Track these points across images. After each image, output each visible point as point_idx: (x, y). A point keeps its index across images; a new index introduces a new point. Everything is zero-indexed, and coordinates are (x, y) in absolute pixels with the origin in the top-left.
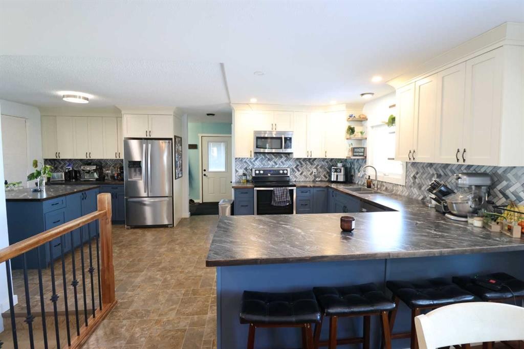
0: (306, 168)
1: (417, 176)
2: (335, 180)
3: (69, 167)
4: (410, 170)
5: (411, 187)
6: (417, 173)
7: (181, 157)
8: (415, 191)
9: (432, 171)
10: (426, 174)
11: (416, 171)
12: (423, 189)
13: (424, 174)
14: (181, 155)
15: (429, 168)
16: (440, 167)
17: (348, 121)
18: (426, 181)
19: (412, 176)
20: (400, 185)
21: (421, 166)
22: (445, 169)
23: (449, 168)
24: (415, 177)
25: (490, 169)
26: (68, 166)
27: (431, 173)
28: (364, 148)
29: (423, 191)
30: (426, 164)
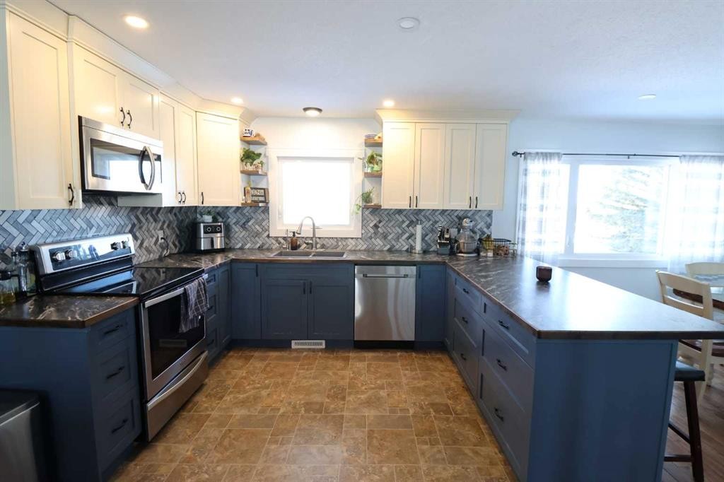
0: (148, 231)
1: (380, 225)
2: (209, 247)
4: (368, 219)
5: (371, 238)
6: (380, 222)
8: (378, 243)
9: (400, 218)
10: (393, 222)
11: (378, 220)
12: (389, 238)
13: (391, 221)
15: (397, 215)
16: (412, 213)
17: (241, 140)
18: (393, 228)
19: (372, 225)
20: (352, 238)
21: (386, 213)
22: (418, 215)
23: (423, 214)
24: (376, 226)
25: (462, 213)
27: (401, 220)
28: (264, 189)
29: (390, 241)
30: (392, 211)
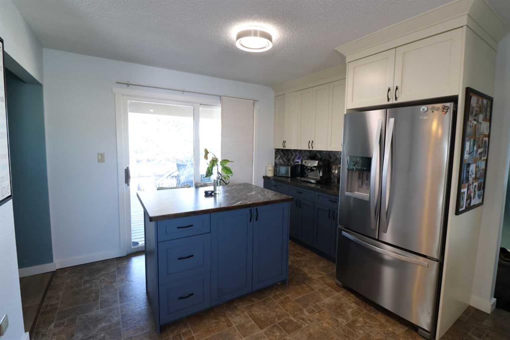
3: (298, 161)
7: (486, 152)
14: (487, 147)
26: (298, 159)
